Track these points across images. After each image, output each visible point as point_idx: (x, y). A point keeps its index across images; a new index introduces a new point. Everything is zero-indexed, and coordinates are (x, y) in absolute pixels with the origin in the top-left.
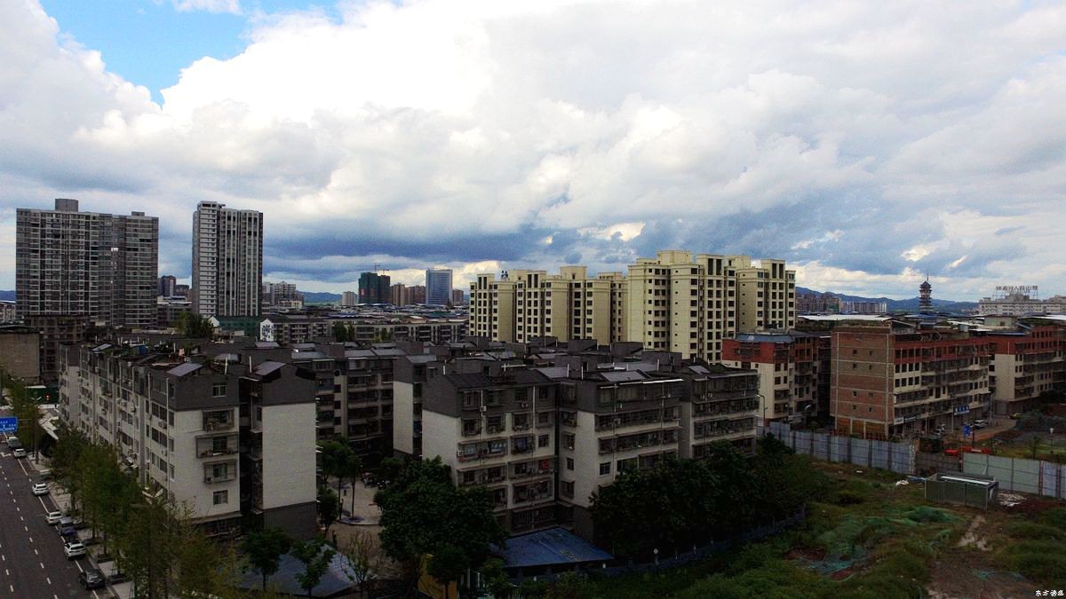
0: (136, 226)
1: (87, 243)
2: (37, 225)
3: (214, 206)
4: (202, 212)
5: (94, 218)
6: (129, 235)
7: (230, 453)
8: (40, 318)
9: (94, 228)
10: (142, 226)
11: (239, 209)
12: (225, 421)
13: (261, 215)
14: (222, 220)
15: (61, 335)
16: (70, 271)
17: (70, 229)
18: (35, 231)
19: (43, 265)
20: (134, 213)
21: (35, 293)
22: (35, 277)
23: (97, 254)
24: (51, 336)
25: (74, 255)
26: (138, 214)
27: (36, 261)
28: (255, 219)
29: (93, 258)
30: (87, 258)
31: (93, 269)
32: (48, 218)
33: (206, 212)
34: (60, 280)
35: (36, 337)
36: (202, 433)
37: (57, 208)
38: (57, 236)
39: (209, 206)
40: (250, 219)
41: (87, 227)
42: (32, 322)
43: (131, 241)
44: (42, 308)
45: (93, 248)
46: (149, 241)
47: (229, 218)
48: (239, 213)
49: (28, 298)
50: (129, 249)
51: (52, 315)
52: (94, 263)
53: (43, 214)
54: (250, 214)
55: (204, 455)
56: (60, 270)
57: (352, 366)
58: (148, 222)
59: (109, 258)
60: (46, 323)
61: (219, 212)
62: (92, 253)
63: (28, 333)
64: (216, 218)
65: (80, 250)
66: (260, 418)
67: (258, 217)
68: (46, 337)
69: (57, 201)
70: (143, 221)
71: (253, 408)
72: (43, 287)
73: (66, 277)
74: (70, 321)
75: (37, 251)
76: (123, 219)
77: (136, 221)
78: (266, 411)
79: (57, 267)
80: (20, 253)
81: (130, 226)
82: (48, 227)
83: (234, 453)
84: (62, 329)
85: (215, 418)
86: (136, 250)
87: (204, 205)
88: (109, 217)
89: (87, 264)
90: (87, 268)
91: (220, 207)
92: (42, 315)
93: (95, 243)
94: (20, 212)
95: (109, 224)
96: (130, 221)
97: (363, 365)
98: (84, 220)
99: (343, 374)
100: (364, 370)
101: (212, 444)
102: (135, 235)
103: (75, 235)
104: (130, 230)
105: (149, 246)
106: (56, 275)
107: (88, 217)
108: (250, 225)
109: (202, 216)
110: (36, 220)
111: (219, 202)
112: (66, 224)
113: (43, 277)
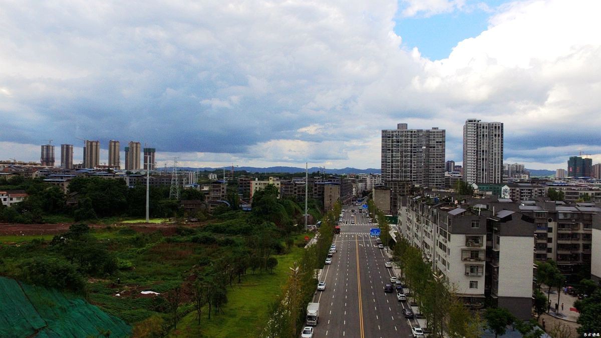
0: (434, 135)
1: (411, 145)
2: (390, 137)
3: (475, 121)
4: (468, 125)
5: (415, 132)
6: (431, 140)
7: (480, 260)
8: (391, 182)
9: (414, 137)
10: (437, 135)
11: (489, 122)
12: (478, 242)
13: (502, 124)
14: (479, 129)
15: (400, 191)
16: (404, 159)
17: (404, 138)
18: (389, 140)
19: (392, 156)
20: (433, 128)
21: (389, 170)
22: (389, 162)
23: (416, 150)
24: (395, 191)
25: (406, 151)
26: (435, 128)
27: (390, 155)
28: (499, 127)
29: (414, 152)
30: (411, 152)
31: (414, 158)
32: (394, 134)
33: (471, 125)
34: (399, 164)
35: (389, 191)
36: (465, 248)
37: (398, 128)
38: (398, 142)
39: (472, 121)
40: (496, 127)
41: (411, 137)
42: (388, 184)
43: (432, 143)
44: (392, 178)
45: (414, 147)
46: (440, 142)
47: (483, 127)
48: (489, 124)
49: (386, 172)
50: (431, 147)
51: (396, 181)
52: (415, 155)
53: (392, 132)
54: (496, 124)
55: (465, 260)
56: (399, 158)
57: (561, 217)
58: (440, 132)
59: (421, 152)
60: (393, 185)
61: (477, 124)
62: (414, 150)
63: (386, 189)
64: (476, 128)
65: (408, 149)
66: (498, 243)
67: (500, 126)
68: (393, 192)
69: (398, 125)
70: (437, 132)
71: (494, 236)
72: (392, 167)
73: (402, 162)
74: (404, 184)
75: (389, 150)
76: (428, 131)
77: (434, 132)
78: (502, 239)
79: (398, 157)
80: (383, 151)
81: (431, 135)
82: (394, 138)
83: (482, 261)
84: (400, 188)
85: (472, 240)
86: (434, 147)
87: (469, 121)
88: (421, 131)
89: (411, 155)
90: (411, 158)
91: (478, 121)
92: (392, 181)
93: (415, 145)
94: (383, 131)
95: (421, 134)
96: (431, 132)
97: (569, 217)
98: (410, 133)
99: (555, 221)
100: (570, 220)
101: (470, 255)
102: (434, 140)
103: (406, 141)
104: (432, 137)
105: (440, 145)
106: (398, 161)
107: (412, 132)
108: (496, 131)
109: (468, 127)
110: (389, 135)
111: (478, 119)
112: (402, 136)
113: (392, 162)
